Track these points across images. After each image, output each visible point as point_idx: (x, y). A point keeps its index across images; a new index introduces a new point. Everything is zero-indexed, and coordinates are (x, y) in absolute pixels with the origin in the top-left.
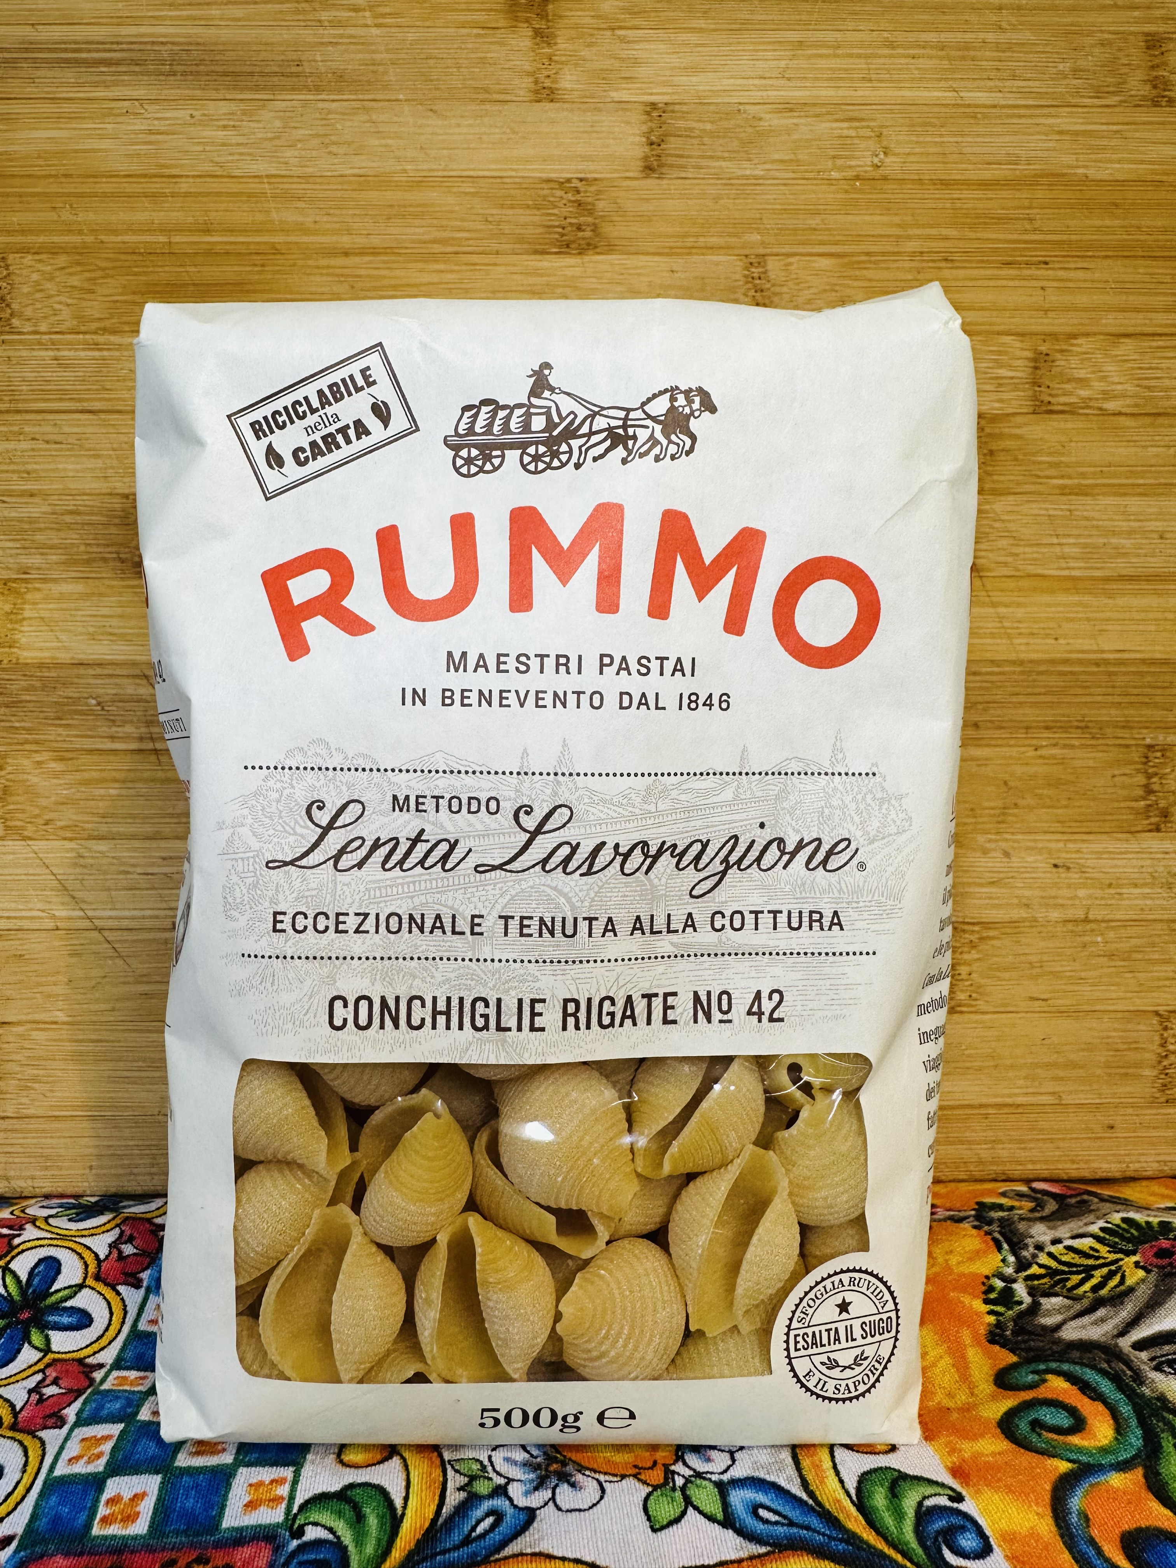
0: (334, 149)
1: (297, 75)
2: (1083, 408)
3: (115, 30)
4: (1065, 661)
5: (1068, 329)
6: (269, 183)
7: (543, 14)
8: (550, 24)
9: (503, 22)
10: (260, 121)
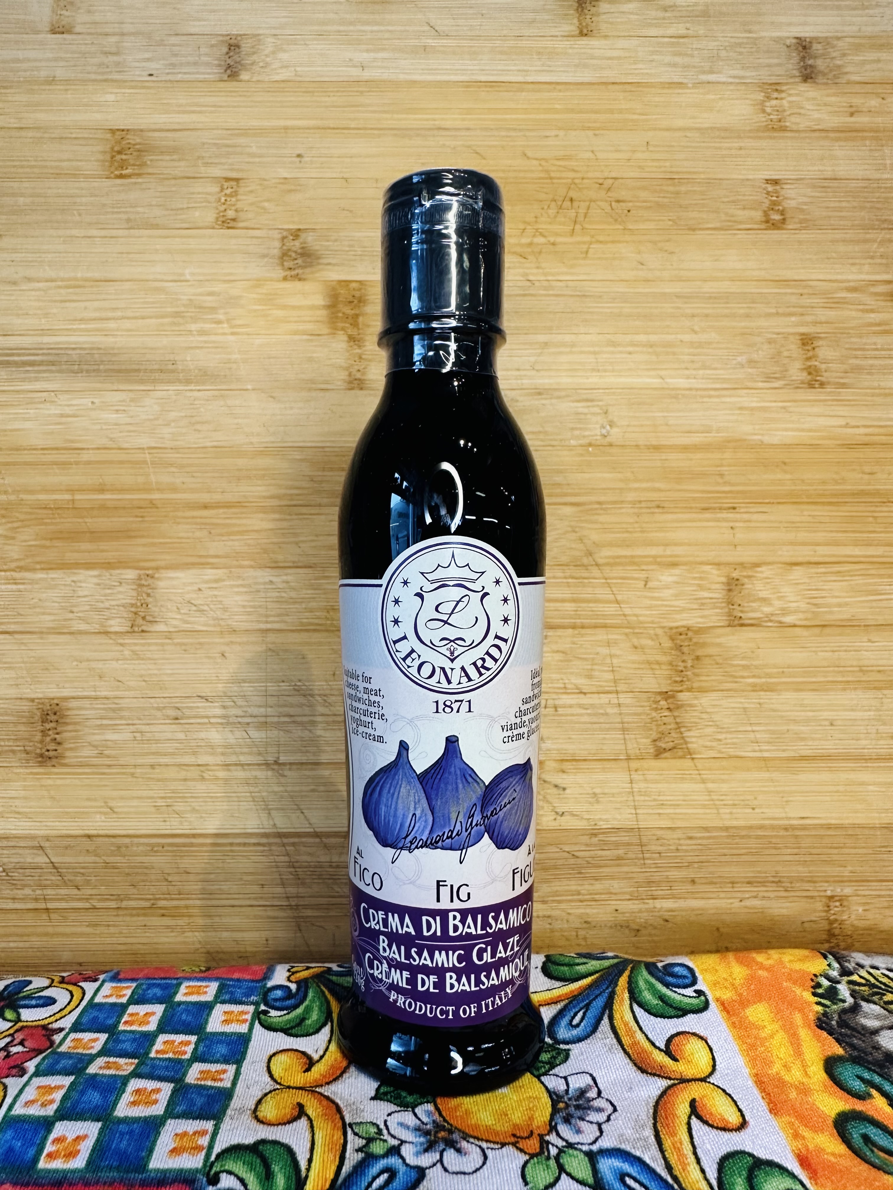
0: (198, 427)
1: (174, 371)
2: (766, 621)
3: (39, 339)
4: (761, 827)
5: (754, 560)
6: (149, 453)
7: (355, 324)
8: (361, 331)
9: (325, 330)
10: (143, 407)
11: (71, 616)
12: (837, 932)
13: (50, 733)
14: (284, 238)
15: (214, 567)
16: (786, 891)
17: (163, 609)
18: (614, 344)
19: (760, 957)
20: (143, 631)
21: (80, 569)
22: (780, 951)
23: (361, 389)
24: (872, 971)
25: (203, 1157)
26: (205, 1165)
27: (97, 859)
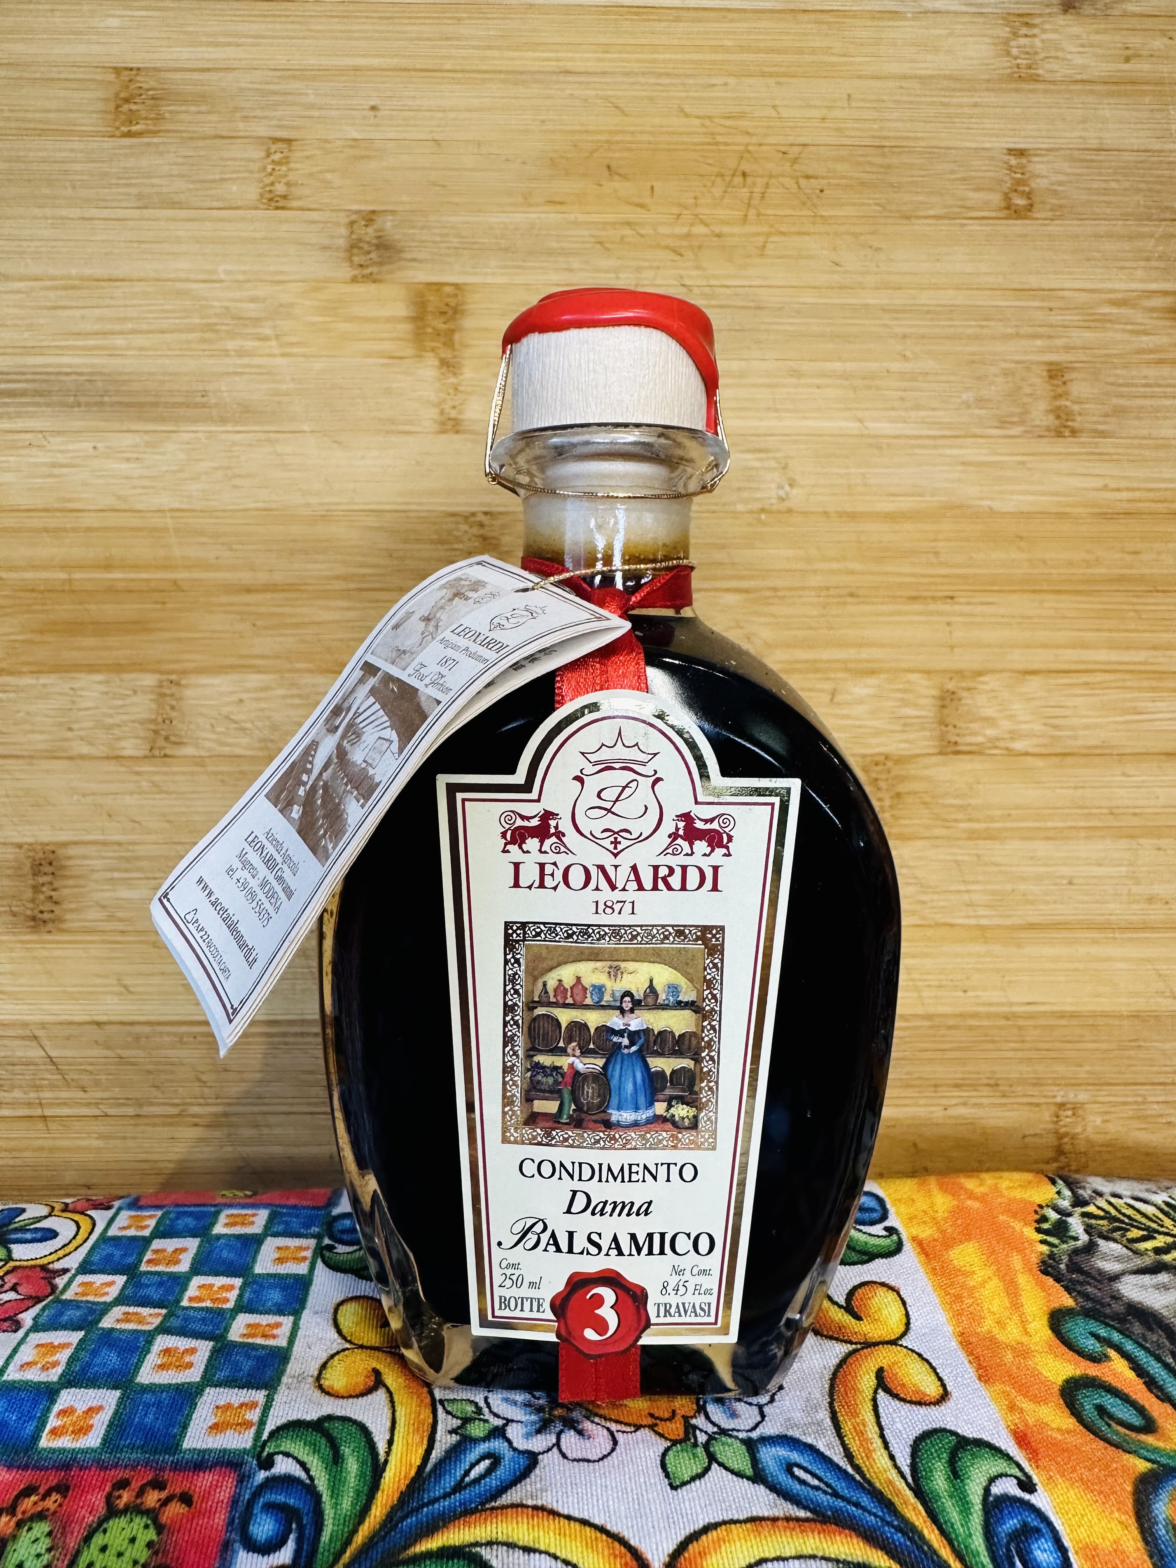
0: (237, 482)
1: (204, 405)
2: (990, 748)
3: (20, 360)
4: (975, 1015)
5: (976, 666)
6: (171, 517)
7: (449, 343)
8: (456, 353)
9: (409, 352)
10: (162, 454)
11: (70, 734)
12: (1067, 1148)
13: (44, 889)
14: (352, 223)
15: (259, 670)
16: (1004, 1096)
17: (192, 727)
18: (796, 374)
19: (970, 1184)
20: (165, 756)
21: (80, 672)
22: (997, 1174)
23: (457, 432)
24: (1113, 1200)
25: (251, 1435)
26: (254, 1445)
27: (109, 1053)
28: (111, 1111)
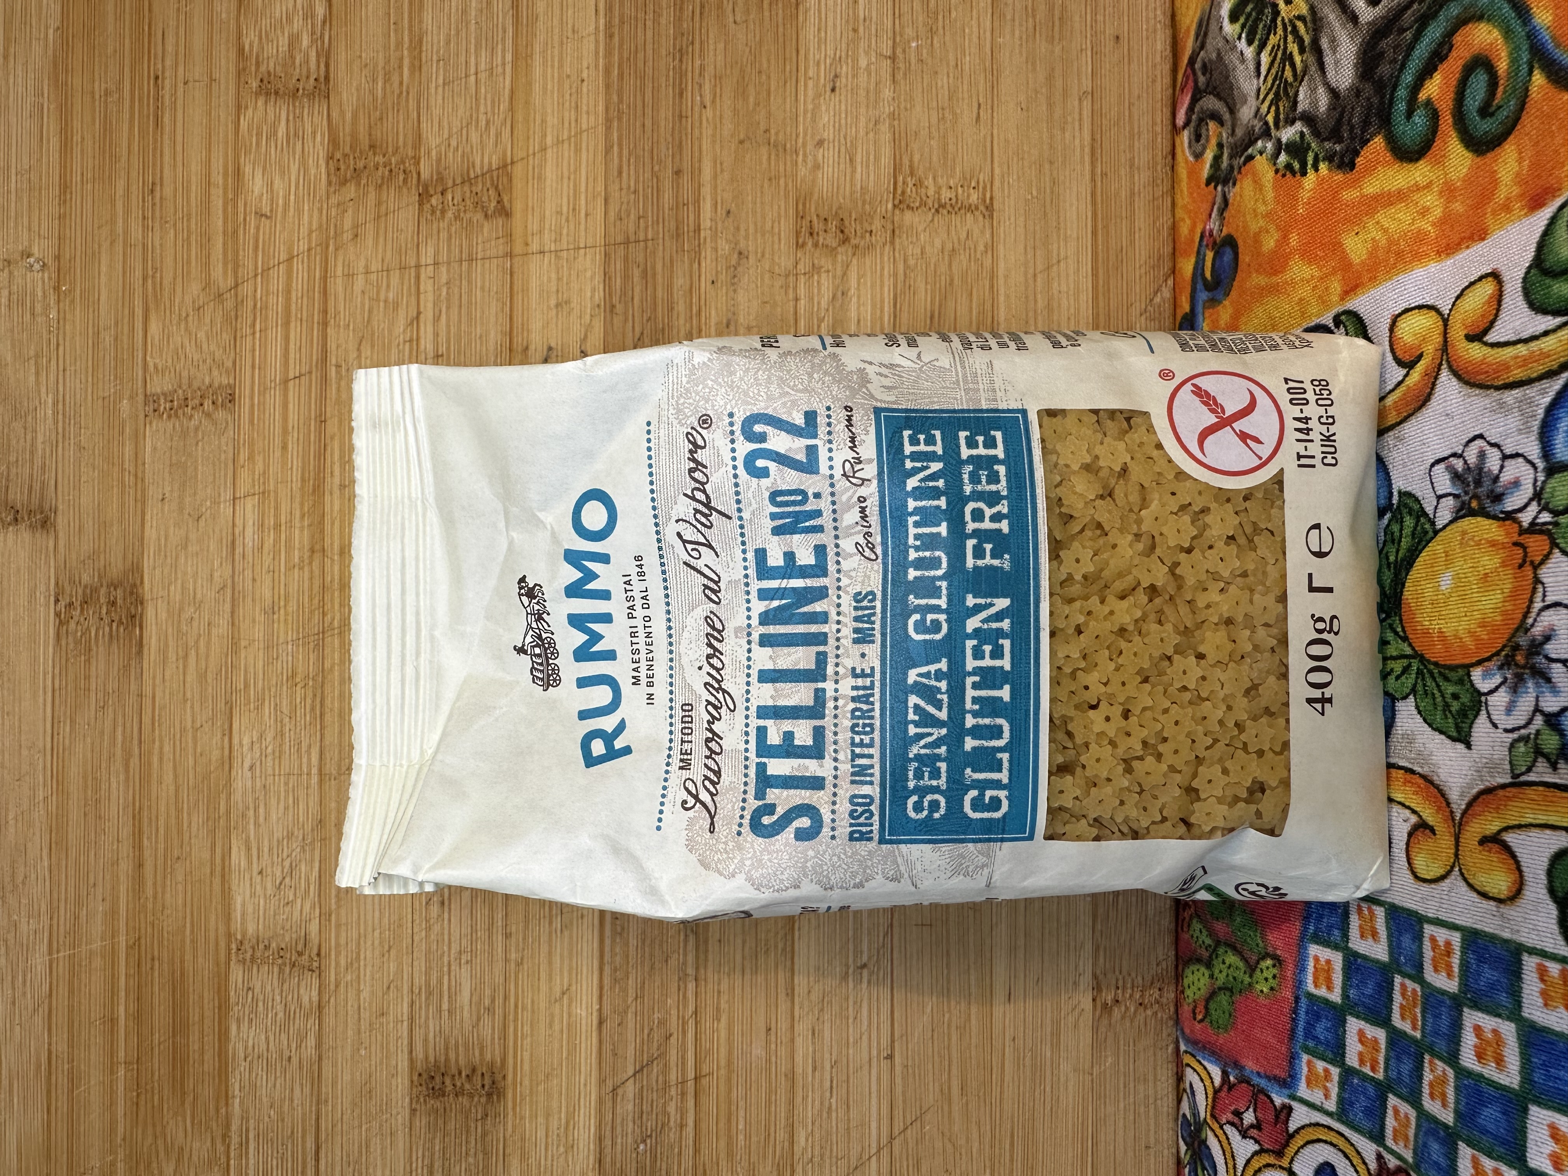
0: (19, 879)
2: (323, 43)
4: (607, 71)
5: (233, 55)
6: (58, 952)
11: (295, 1060)
13: (459, 1084)
15: (227, 853)
17: (288, 926)
20: (319, 955)
21: (227, 1052)
27: (632, 1009)
28: (691, 1008)
